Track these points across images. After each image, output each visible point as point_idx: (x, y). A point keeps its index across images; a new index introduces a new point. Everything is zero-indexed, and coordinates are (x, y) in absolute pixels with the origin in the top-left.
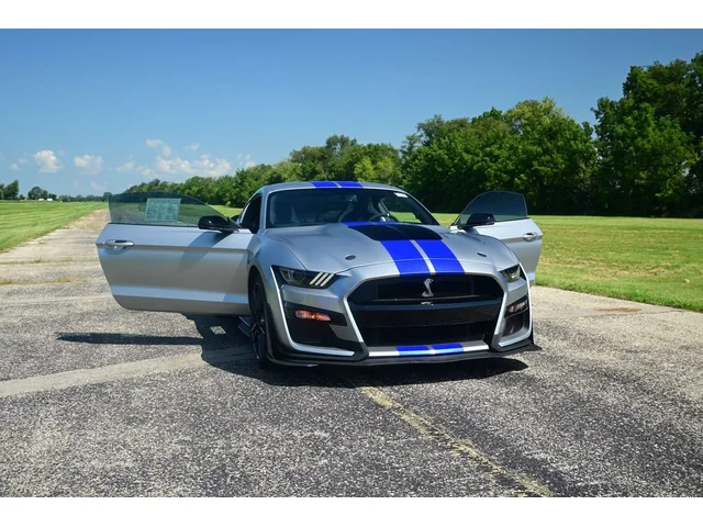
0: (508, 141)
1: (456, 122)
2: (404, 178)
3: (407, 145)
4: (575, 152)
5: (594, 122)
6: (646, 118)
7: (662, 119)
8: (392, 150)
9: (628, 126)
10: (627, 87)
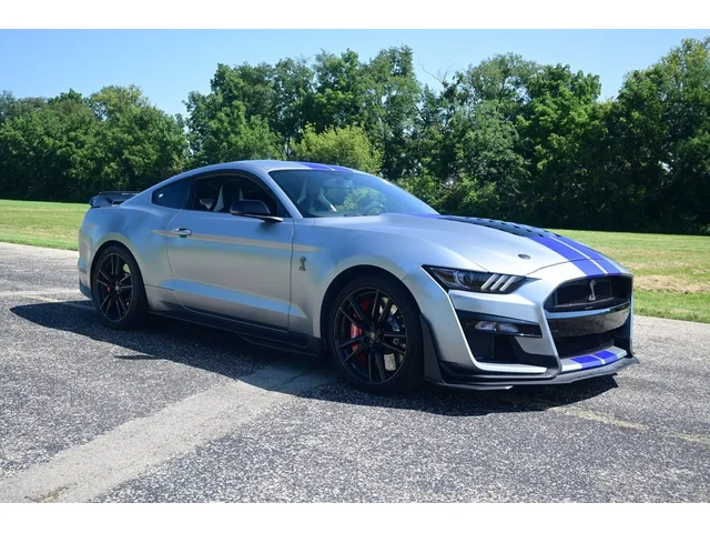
0: (93, 129)
1: (29, 101)
4: (167, 143)
5: (186, 115)
6: (238, 116)
7: (253, 117)
9: (221, 121)
10: (214, 84)
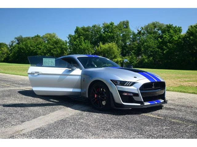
0: (44, 44)
1: (27, 38)
2: (11, 53)
3: (11, 44)
4: (63, 48)
5: (68, 40)
6: (82, 41)
7: (86, 41)
8: (6, 45)
9: (77, 42)
10: (75, 32)
